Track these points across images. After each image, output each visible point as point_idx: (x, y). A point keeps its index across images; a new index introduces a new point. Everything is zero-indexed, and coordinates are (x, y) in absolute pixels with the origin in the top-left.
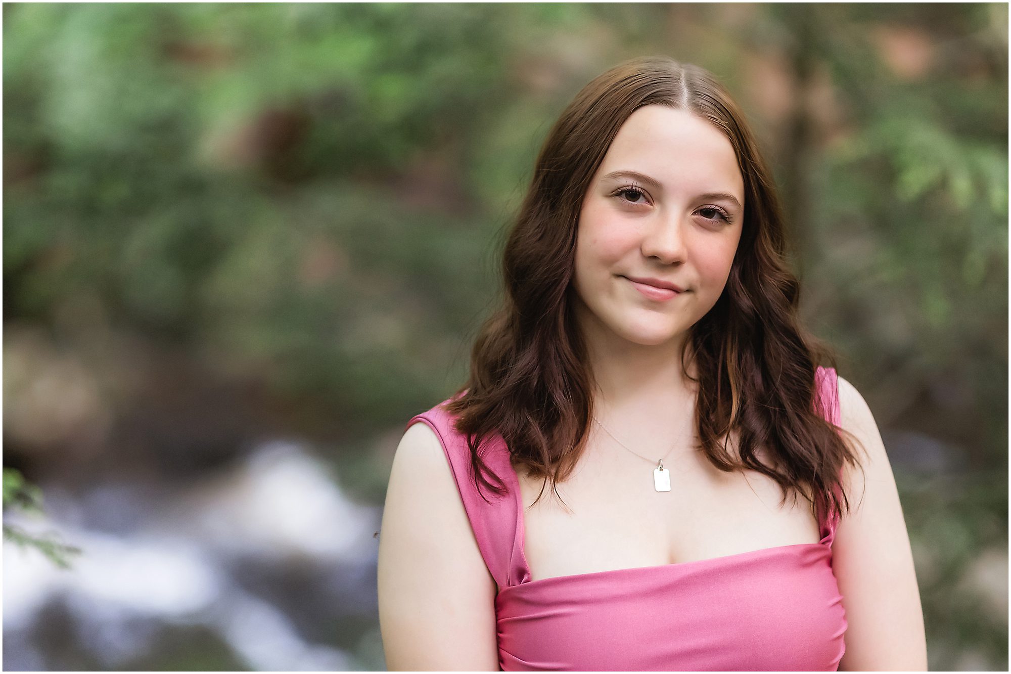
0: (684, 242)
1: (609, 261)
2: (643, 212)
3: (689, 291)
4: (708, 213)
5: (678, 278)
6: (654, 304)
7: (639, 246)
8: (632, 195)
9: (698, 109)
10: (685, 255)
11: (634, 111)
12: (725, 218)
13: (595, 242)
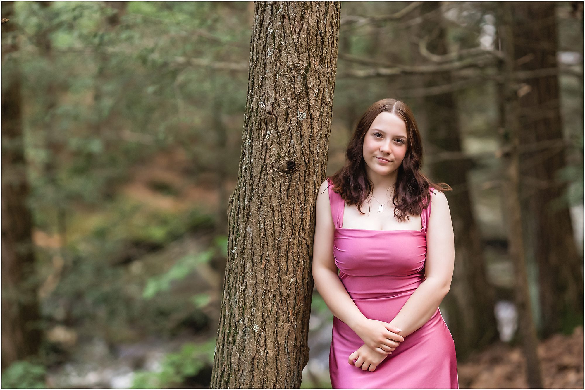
0: (390, 148)
1: (372, 152)
2: (380, 140)
3: (392, 161)
4: (399, 141)
5: (389, 158)
6: (382, 164)
7: (379, 149)
8: (379, 135)
9: (397, 113)
10: (391, 152)
11: (379, 113)
12: (403, 142)
13: (368, 147)
